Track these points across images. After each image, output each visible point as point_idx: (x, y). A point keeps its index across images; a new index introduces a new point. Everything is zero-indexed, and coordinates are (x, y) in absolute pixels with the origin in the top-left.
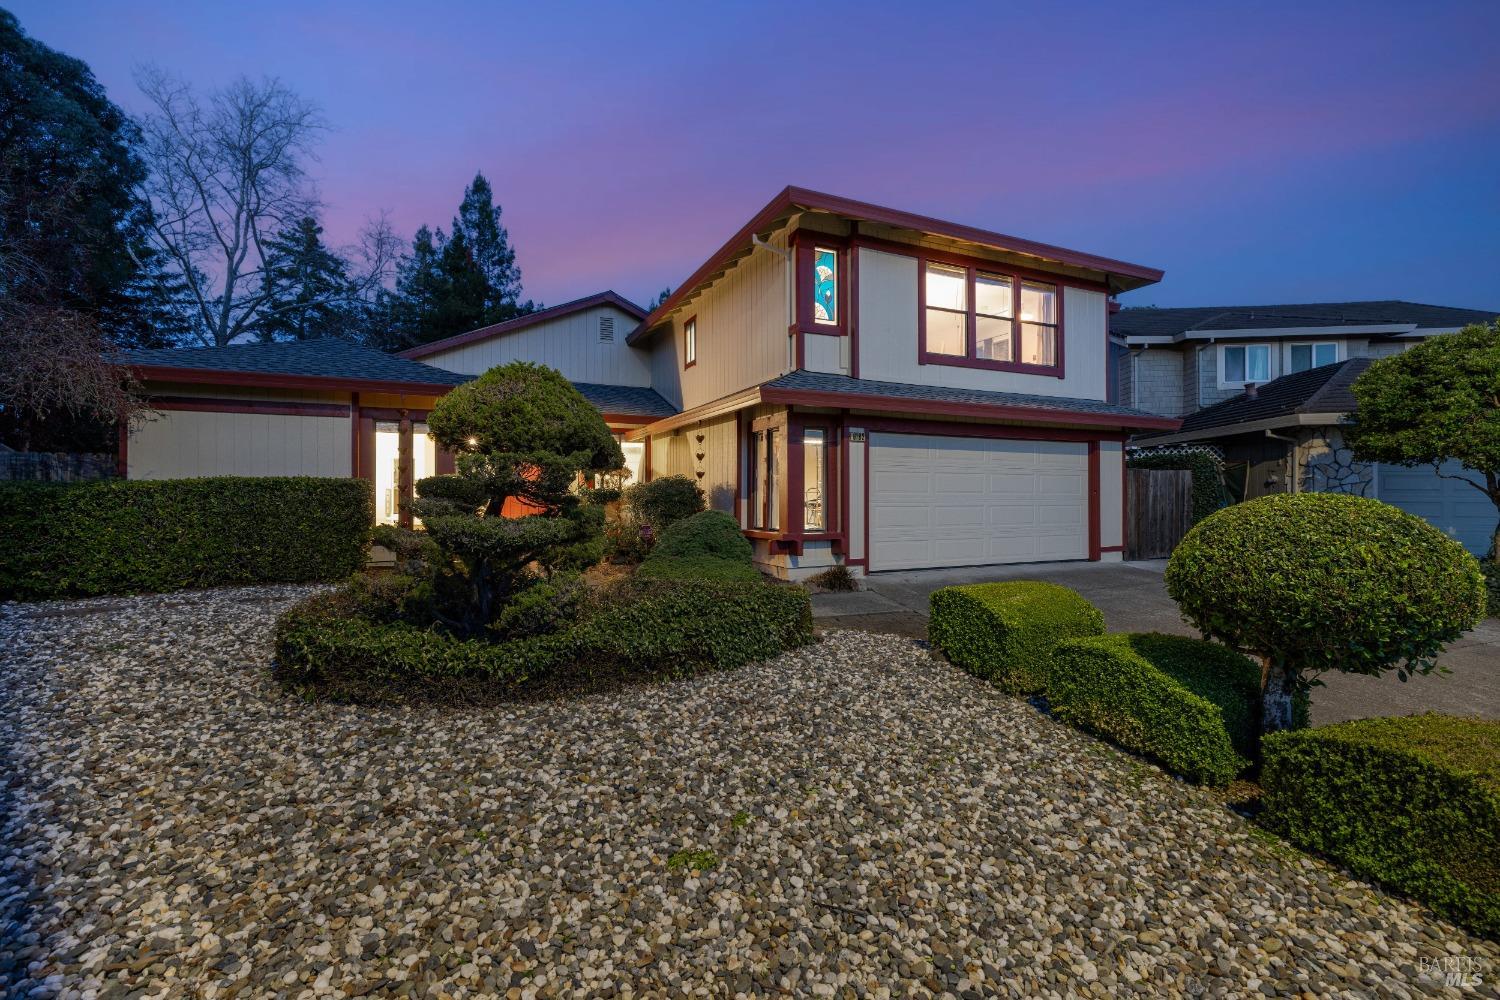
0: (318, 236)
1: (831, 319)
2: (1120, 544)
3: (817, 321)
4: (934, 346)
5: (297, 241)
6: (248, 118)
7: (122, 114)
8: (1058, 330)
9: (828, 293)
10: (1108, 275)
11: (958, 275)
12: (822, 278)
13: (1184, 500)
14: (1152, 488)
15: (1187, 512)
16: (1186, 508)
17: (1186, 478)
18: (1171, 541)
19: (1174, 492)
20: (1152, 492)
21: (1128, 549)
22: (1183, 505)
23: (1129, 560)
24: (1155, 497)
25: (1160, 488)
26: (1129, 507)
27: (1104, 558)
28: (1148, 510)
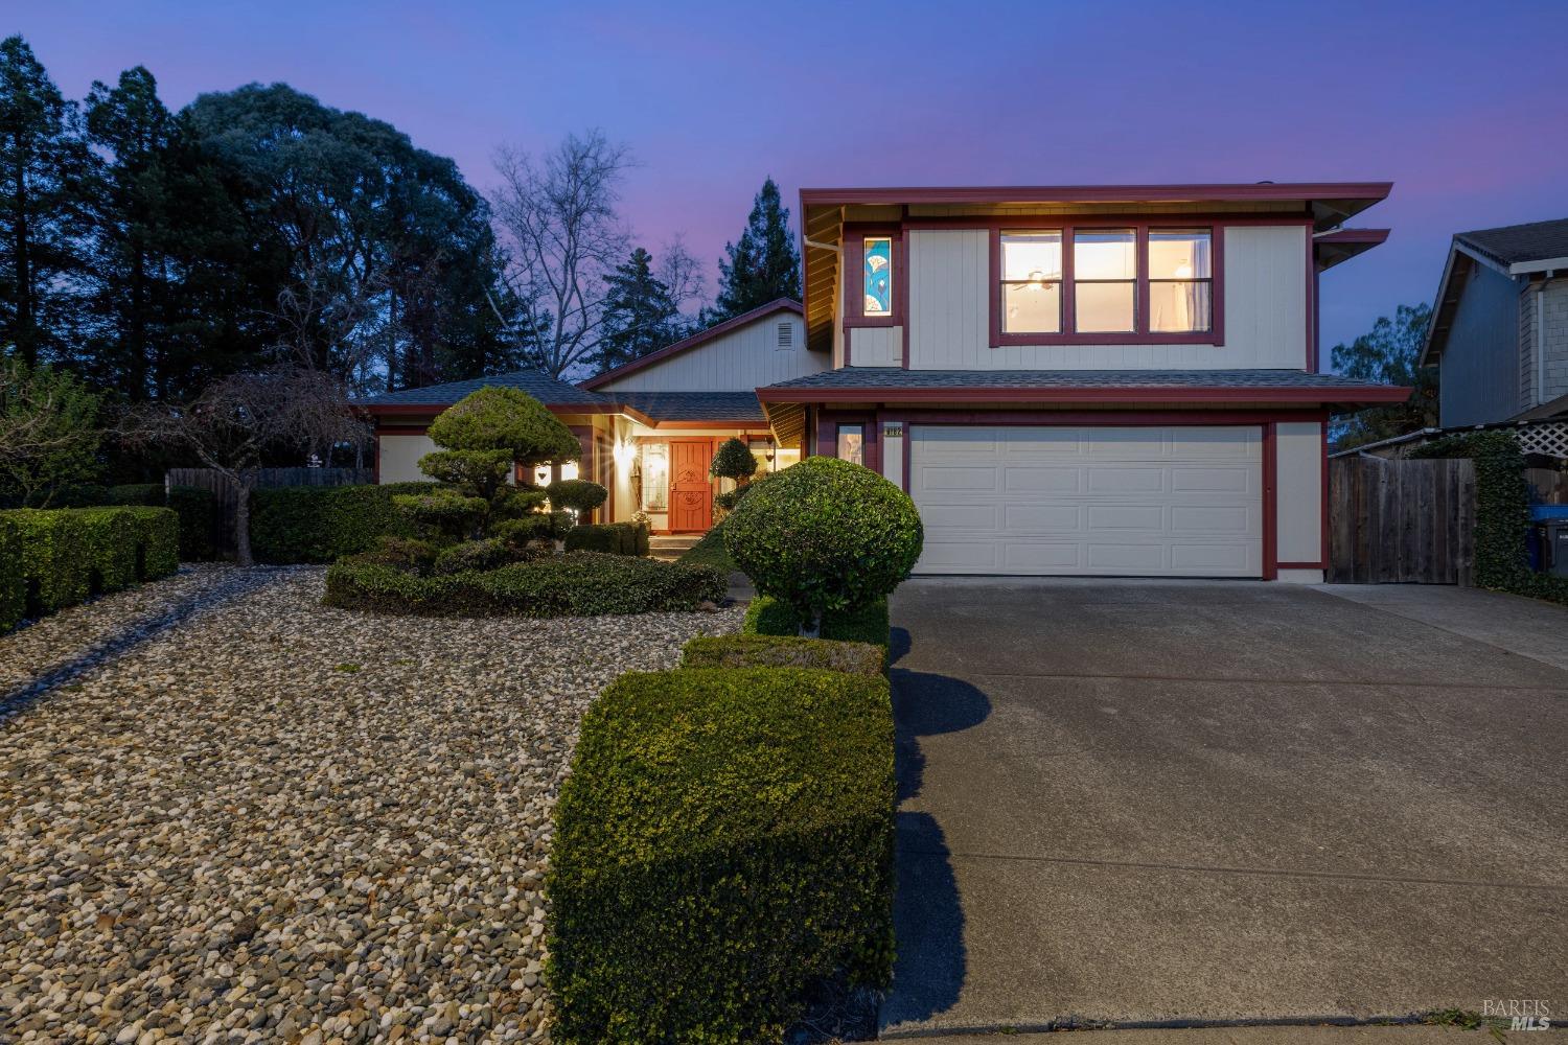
0: (648, 264)
1: (884, 310)
2: (1319, 560)
3: (866, 314)
4: (1013, 324)
5: (631, 271)
6: (574, 170)
7: (477, 193)
8: (1214, 286)
9: (882, 283)
10: (1309, 203)
11: (1052, 240)
12: (874, 269)
13: (1457, 501)
14: (1385, 485)
15: (1466, 519)
16: (1462, 513)
17: (1461, 471)
18: (1428, 559)
19: (1434, 490)
20: (1384, 490)
21: (1334, 568)
22: (1457, 509)
23: (1333, 581)
24: (1391, 497)
25: (1403, 484)
26: (1335, 510)
27: (1285, 578)
28: (1378, 515)
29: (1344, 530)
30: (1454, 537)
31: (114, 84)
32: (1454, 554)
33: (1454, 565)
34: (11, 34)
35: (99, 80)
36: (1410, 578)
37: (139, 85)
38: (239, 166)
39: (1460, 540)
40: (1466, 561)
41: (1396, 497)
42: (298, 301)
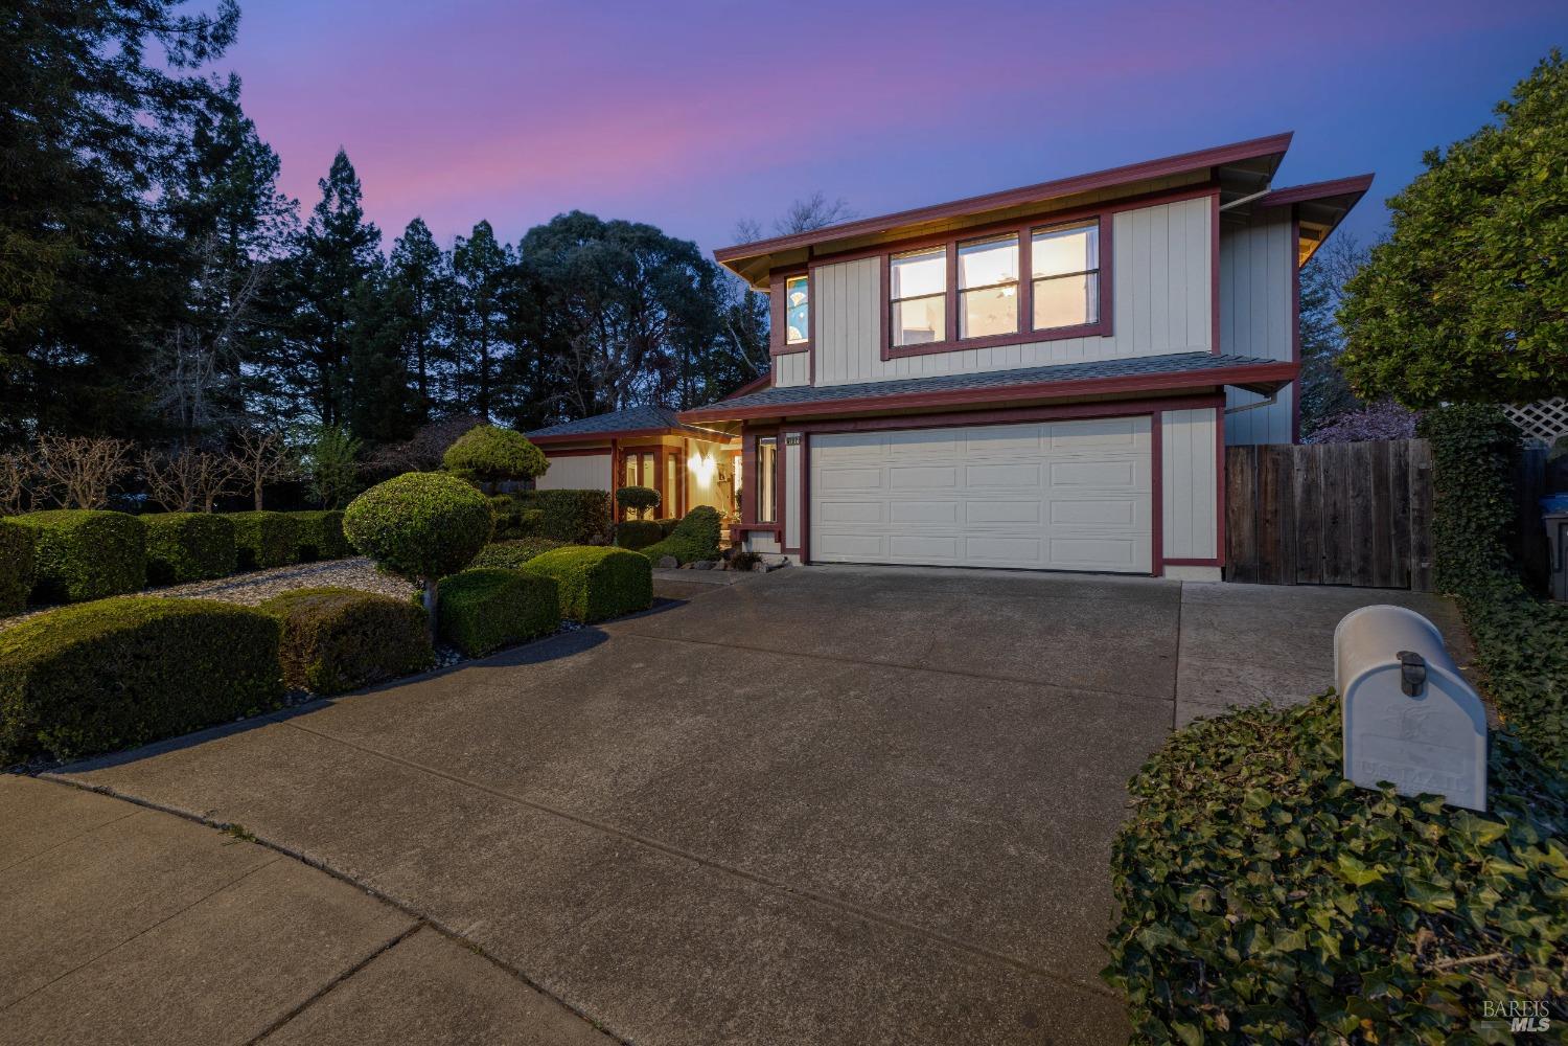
1: (804, 338)
2: (1215, 556)
3: (788, 343)
8: (1103, 275)
9: (801, 315)
10: (1215, 169)
11: (937, 256)
12: (796, 304)
13: (1406, 490)
14: (1301, 473)
15: (1419, 510)
16: (1414, 503)
17: (1411, 452)
18: (1365, 559)
19: (1371, 476)
20: (1300, 480)
21: (1234, 565)
22: (1405, 499)
23: (1233, 580)
24: (1310, 488)
25: (1326, 471)
26: (1235, 504)
27: (1172, 574)
28: (1293, 507)
29: (1247, 524)
30: (1403, 533)
31: (470, 235)
32: (1403, 553)
33: (1402, 566)
34: (415, 217)
35: (459, 234)
36: (1338, 580)
37: (484, 232)
38: (540, 275)
39: (1413, 537)
40: (1421, 561)
41: (1317, 486)
42: (570, 364)
